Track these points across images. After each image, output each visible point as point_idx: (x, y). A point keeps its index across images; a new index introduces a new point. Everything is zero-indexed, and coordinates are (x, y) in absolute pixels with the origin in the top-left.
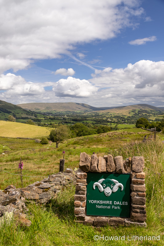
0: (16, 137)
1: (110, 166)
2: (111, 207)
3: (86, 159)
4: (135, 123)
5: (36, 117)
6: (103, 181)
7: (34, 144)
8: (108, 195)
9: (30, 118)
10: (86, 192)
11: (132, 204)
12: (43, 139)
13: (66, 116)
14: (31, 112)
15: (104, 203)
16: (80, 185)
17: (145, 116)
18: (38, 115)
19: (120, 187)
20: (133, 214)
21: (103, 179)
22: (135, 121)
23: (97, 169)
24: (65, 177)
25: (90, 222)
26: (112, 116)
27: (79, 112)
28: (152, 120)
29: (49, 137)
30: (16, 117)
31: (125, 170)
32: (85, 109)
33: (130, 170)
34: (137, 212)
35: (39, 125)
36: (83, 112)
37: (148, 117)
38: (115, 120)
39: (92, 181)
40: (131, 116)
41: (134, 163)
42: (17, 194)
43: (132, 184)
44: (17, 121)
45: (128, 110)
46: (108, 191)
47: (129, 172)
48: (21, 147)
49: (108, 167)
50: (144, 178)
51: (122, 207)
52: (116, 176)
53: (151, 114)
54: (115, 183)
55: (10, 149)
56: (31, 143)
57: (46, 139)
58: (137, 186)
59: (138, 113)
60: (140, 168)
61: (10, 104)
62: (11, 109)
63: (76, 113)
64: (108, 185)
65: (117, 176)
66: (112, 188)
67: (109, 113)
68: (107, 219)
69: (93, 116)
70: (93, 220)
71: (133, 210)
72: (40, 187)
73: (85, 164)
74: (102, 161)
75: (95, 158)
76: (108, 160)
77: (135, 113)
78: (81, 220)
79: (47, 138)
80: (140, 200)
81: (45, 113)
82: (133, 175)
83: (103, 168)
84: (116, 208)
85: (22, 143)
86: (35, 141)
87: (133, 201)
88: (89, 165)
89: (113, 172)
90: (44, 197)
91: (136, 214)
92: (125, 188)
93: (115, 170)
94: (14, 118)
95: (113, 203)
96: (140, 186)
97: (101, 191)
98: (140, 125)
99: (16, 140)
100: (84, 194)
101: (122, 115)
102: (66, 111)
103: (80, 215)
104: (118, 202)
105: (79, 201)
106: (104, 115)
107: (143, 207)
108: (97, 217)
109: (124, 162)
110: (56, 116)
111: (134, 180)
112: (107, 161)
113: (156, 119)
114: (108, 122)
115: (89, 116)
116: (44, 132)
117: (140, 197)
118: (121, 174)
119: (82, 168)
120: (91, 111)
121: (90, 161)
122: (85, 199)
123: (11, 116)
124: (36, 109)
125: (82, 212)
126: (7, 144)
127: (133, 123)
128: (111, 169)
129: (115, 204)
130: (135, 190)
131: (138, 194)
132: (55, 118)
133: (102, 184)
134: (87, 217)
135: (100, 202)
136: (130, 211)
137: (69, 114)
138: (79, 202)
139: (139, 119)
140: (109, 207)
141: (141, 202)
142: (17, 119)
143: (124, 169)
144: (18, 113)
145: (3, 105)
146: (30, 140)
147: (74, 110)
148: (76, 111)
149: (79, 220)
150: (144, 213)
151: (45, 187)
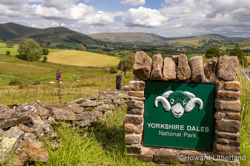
0: (86, 66)
1: (182, 70)
2: (182, 135)
3: (144, 61)
4: (205, 53)
5: (106, 47)
6: (171, 94)
7: (104, 73)
8: (178, 116)
9: (100, 48)
10: (143, 111)
11: (216, 131)
12: (112, 68)
13: (135, 46)
14: (101, 42)
15: (171, 128)
16: (133, 100)
17: (215, 46)
18: (108, 45)
19: (197, 104)
20: (218, 146)
21: (171, 92)
22: (205, 52)
23: (161, 75)
24: (120, 95)
25: (149, 156)
26: (181, 46)
27: (148, 42)
28: (223, 50)
29: (118, 67)
30: (87, 47)
31: (206, 77)
32: (154, 39)
33: (214, 78)
34: (225, 144)
35: (109, 55)
36: (152, 42)
37: (218, 47)
38: (184, 50)
39: (154, 94)
40: (201, 46)
41: (221, 66)
42: (32, 110)
43: (218, 99)
44: (87, 51)
45: (198, 40)
46: (178, 109)
47: (212, 80)
48: (90, 76)
49: (179, 71)
50: (238, 89)
51: (199, 134)
52: (191, 87)
53: (222, 45)
54: (189, 97)
55: (81, 78)
56: (100, 71)
57: (115, 68)
58: (226, 102)
59: (208, 43)
60: (232, 73)
61: (81, 34)
62: (81, 39)
63: (146, 43)
64: (178, 101)
65: (193, 87)
66: (185, 105)
67: (178, 43)
68: (175, 153)
69: (162, 46)
70: (154, 154)
71: (219, 140)
72: (82, 104)
73: (142, 67)
74: (169, 63)
75: (158, 59)
76: (179, 61)
77: (205, 43)
78: (134, 153)
79: (117, 67)
80: (231, 124)
81: (114, 43)
82: (220, 84)
83: (170, 73)
84: (190, 136)
85: (92, 72)
86: (104, 70)
87: (219, 125)
88: (149, 68)
89: (186, 80)
90: (86, 118)
91: (224, 147)
92: (206, 107)
93: (189, 76)
94: (85, 48)
95: (185, 128)
96: (231, 102)
97: (167, 110)
98: (211, 55)
99: (86, 69)
100: (140, 114)
101: (192, 45)
102: (135, 41)
103: (133, 146)
104: (194, 127)
105: (133, 123)
106: (174, 45)
107: (235, 136)
108: (160, 149)
109: (205, 66)
110: (125, 46)
111: (221, 93)
112: (177, 64)
113: (227, 49)
114: (177, 52)
115: (158, 46)
116: (113, 61)
117: (230, 120)
118: (199, 83)
119: (137, 74)
120: (160, 41)
121: (151, 63)
122: (142, 121)
123: (81, 45)
124: (106, 39)
125: (137, 140)
126: (77, 73)
127: (203, 53)
128: (183, 75)
129: (188, 130)
130: (222, 108)
131: (227, 115)
132: (124, 48)
133: (168, 99)
134: (144, 148)
135: (164, 126)
136: (212, 142)
137: (138, 44)
138: (132, 125)
139: (210, 49)
140: (179, 135)
141: (232, 128)
142: (87, 49)
143: (204, 76)
144: (88, 43)
145: (74, 35)
146: (99, 69)
147: (143, 41)
148: (145, 42)
149: (131, 153)
150: (237, 146)
151: (89, 105)
